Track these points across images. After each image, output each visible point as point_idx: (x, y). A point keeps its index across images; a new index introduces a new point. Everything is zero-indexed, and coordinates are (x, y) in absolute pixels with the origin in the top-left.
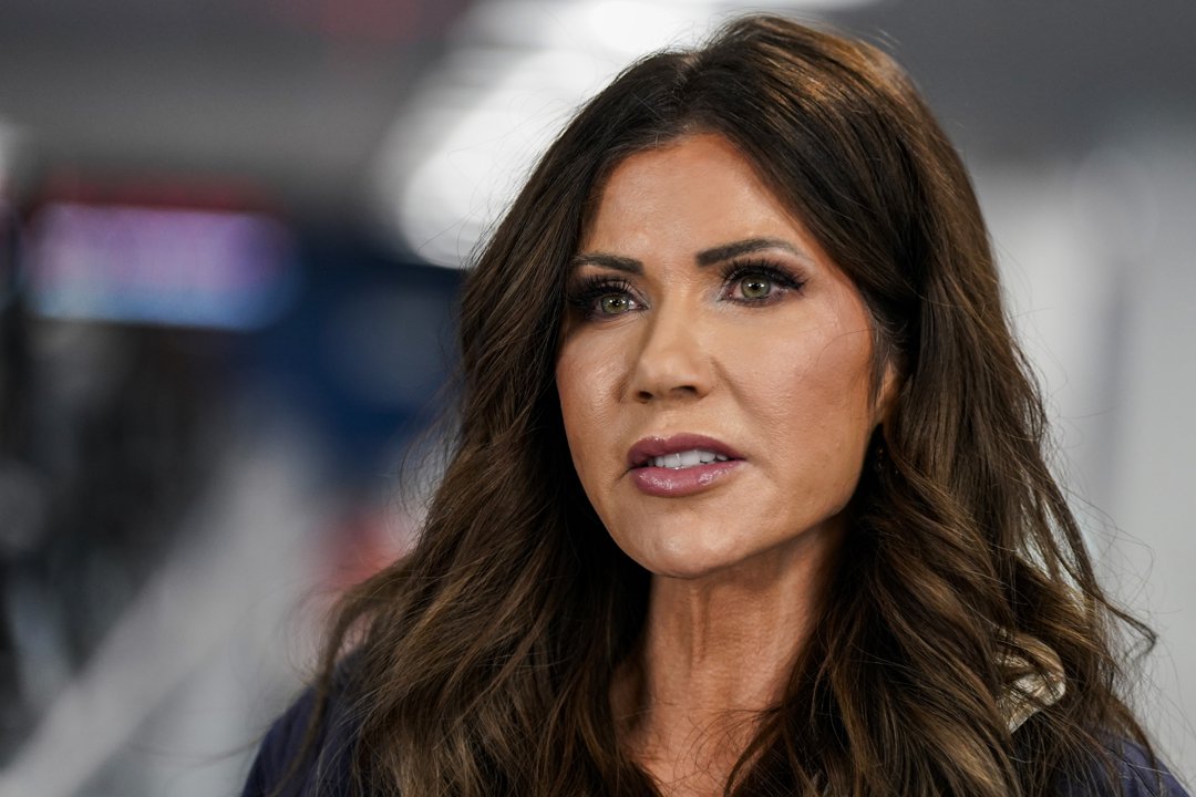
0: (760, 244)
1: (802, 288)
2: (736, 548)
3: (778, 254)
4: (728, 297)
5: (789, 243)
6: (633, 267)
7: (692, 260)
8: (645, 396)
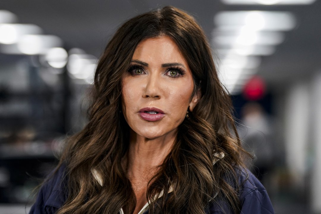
0: (177, 64)
1: (183, 75)
2: (162, 133)
3: (180, 67)
4: (166, 74)
5: (183, 65)
6: (146, 65)
7: (161, 65)
8: (147, 96)
